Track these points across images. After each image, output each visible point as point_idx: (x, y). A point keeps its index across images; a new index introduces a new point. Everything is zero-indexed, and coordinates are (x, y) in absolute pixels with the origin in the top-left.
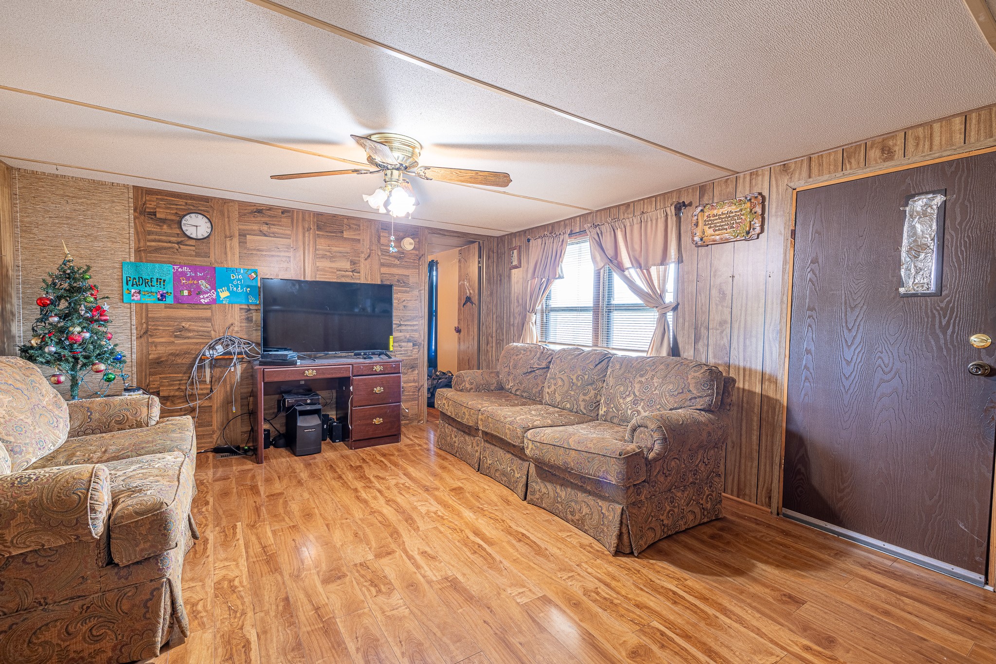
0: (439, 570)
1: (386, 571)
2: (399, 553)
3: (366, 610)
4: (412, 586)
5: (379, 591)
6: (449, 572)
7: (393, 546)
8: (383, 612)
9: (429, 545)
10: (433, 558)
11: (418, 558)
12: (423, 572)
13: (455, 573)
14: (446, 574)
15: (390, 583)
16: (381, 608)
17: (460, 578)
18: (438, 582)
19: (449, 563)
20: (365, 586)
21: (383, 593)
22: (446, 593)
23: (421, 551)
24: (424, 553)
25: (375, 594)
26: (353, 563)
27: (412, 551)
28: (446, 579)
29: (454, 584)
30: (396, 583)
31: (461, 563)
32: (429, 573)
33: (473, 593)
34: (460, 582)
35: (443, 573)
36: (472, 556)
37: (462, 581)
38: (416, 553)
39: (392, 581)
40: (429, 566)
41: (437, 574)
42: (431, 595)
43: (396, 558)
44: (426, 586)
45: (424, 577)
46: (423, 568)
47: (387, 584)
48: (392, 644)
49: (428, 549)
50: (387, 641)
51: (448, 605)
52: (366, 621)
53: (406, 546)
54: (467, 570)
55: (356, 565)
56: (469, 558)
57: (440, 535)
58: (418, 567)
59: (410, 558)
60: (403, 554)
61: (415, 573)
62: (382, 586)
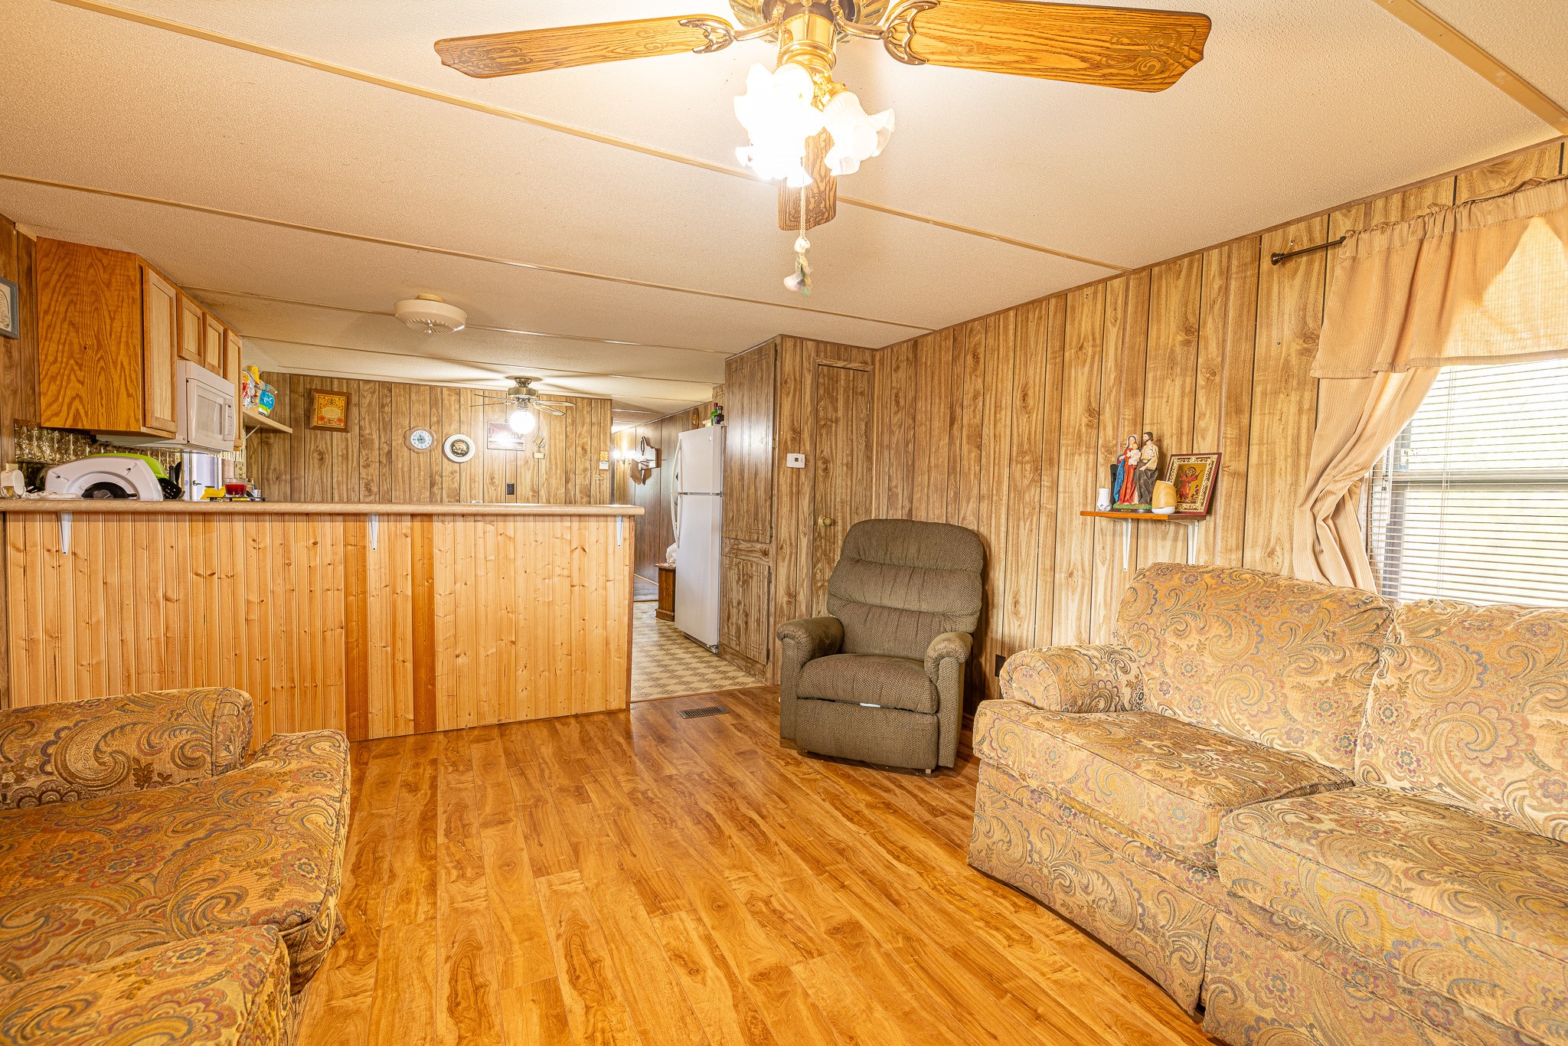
0: (674, 929)
1: (764, 936)
2: (744, 976)
3: (779, 880)
4: (719, 905)
5: (767, 903)
6: (656, 925)
7: (758, 997)
8: (756, 875)
9: (681, 991)
10: (677, 956)
11: (707, 961)
12: (701, 928)
13: (648, 921)
14: (663, 921)
15: (754, 913)
16: (760, 879)
17: (642, 912)
18: (679, 908)
19: (652, 942)
20: (791, 912)
21: (761, 900)
22: (671, 892)
23: (699, 977)
24: (694, 970)
25: (773, 899)
26: (828, 957)
27: (718, 978)
28: (665, 913)
29: (656, 903)
30: (744, 914)
31: (630, 940)
32: (691, 925)
33: (633, 888)
34: (645, 906)
35: (668, 923)
36: (604, 954)
37: (641, 907)
38: (710, 973)
39: (750, 918)
40: (688, 940)
41: (678, 922)
42: (692, 890)
43: (750, 963)
44: (699, 905)
45: (700, 920)
46: (700, 937)
47: (757, 913)
48: (742, 846)
49: (686, 980)
50: (748, 848)
51: (673, 877)
52: (775, 868)
53: (730, 994)
54: (626, 924)
55: (820, 954)
56: (611, 952)
57: (649, 1026)
58: (708, 939)
59: (721, 961)
60: (736, 971)
61: (713, 928)
62: (764, 909)
